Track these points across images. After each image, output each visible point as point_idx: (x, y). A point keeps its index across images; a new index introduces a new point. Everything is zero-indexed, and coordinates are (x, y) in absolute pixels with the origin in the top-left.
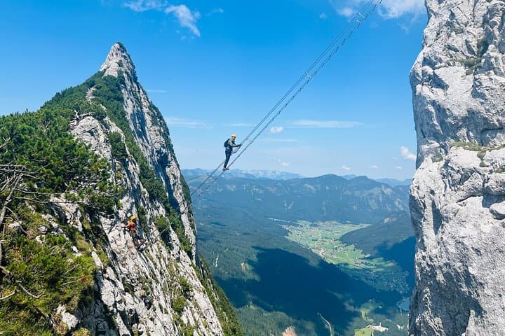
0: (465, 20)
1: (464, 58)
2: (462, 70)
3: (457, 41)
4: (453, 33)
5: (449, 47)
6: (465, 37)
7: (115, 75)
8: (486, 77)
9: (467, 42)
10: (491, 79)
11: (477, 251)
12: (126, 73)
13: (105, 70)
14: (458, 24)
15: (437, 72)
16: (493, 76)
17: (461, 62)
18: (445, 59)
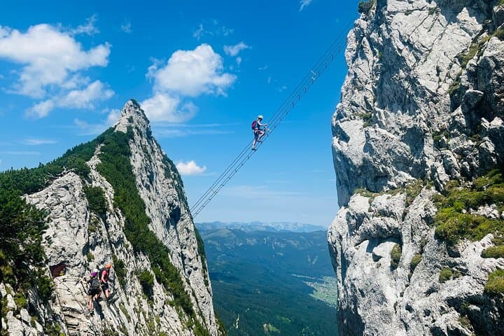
0: (365, 78)
1: (365, 112)
2: (361, 123)
3: (358, 97)
4: (356, 91)
5: (353, 103)
6: (364, 94)
7: (125, 131)
8: (374, 130)
9: (365, 98)
10: (376, 131)
11: (361, 292)
12: (137, 128)
13: (116, 126)
14: (360, 82)
15: (341, 125)
16: (378, 129)
17: (361, 116)
18: (349, 113)
